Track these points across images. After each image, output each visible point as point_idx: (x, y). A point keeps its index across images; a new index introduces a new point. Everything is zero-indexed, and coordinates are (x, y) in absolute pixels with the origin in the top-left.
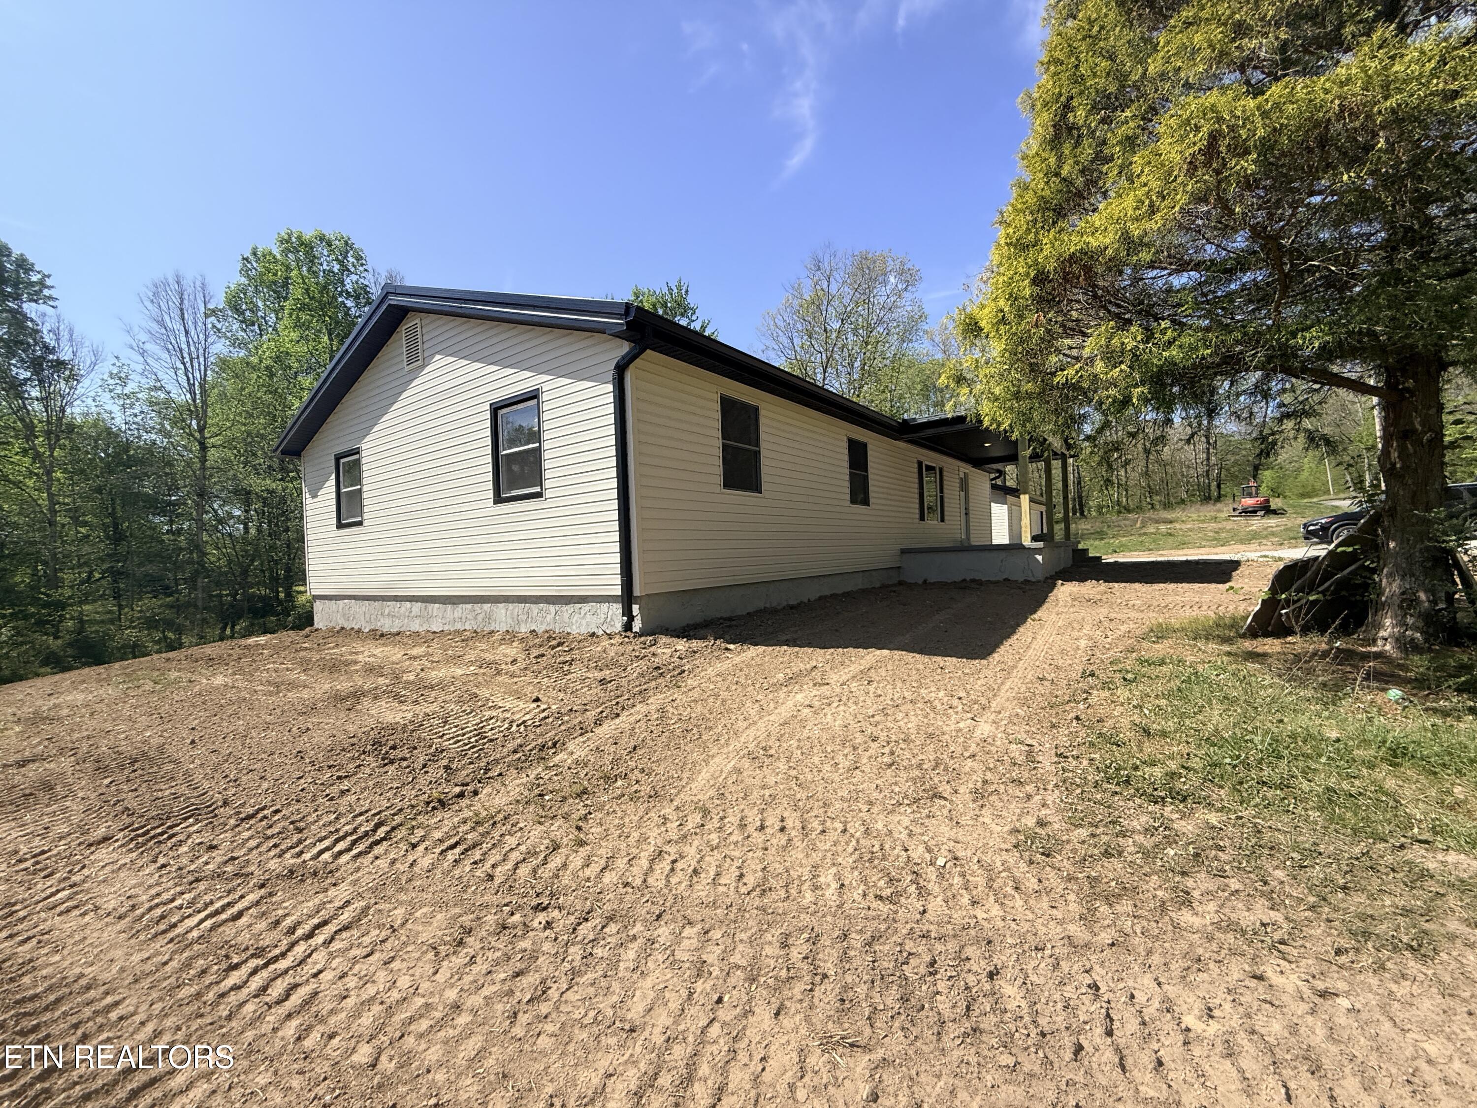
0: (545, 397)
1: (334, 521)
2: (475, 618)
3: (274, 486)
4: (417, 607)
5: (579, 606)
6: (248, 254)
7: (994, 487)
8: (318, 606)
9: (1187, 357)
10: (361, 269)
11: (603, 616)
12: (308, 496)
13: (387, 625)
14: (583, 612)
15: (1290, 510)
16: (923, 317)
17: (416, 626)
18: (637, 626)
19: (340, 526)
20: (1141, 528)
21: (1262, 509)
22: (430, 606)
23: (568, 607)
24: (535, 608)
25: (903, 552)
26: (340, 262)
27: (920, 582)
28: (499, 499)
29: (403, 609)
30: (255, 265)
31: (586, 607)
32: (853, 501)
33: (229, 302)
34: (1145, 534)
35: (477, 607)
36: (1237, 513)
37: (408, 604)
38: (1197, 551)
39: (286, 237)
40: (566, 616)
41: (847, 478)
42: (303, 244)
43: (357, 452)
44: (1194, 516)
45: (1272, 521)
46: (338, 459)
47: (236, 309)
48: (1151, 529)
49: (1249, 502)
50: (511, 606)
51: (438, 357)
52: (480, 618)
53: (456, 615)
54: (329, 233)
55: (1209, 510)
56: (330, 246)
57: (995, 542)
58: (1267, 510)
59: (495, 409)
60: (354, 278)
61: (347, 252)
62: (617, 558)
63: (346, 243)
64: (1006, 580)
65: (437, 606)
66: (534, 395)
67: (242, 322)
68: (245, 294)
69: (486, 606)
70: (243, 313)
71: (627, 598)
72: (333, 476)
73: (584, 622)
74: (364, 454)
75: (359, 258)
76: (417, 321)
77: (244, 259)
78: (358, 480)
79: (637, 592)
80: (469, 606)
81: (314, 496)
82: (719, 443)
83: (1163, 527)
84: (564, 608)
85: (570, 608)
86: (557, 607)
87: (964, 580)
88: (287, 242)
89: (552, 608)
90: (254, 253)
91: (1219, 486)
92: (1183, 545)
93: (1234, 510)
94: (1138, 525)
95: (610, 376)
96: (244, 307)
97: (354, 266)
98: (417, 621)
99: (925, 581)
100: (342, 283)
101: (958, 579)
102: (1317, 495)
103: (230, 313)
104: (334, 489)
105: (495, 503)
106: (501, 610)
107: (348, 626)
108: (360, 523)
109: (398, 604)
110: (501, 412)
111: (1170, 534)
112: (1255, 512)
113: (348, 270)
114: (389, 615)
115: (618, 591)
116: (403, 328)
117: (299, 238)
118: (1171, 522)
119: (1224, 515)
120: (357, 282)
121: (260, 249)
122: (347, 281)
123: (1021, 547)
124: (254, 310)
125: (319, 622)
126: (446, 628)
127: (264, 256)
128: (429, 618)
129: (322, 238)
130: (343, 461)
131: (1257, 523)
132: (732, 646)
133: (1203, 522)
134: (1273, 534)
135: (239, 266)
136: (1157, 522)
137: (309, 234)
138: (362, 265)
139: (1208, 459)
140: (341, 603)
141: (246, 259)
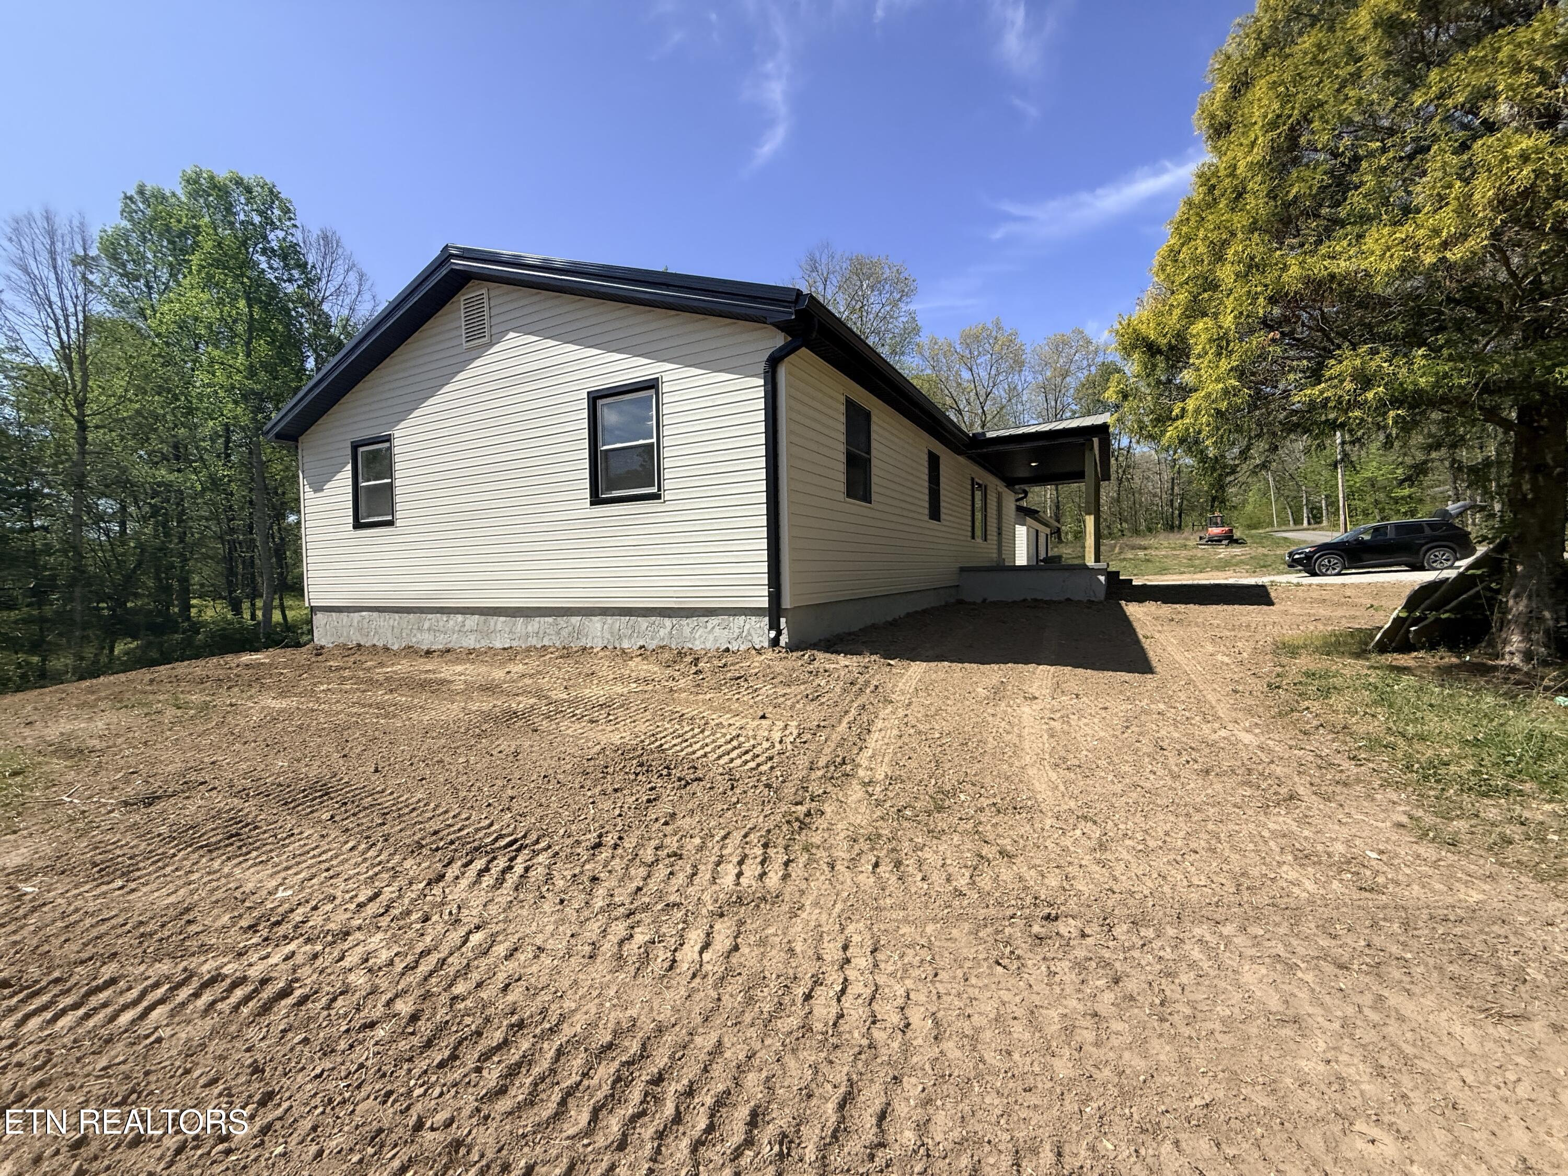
0: (665, 388)
1: (351, 520)
2: (558, 633)
3: (172, 477)
4: (472, 621)
5: (706, 619)
6: (132, 192)
7: (1020, 509)
8: (319, 619)
9: (1437, 385)
10: (288, 223)
11: (737, 631)
12: (307, 488)
13: (425, 641)
14: (710, 626)
15: (1249, 541)
16: (917, 331)
17: (470, 642)
18: (784, 639)
19: (358, 525)
20: (1120, 553)
21: (1226, 538)
22: (492, 620)
23: (689, 620)
24: (643, 622)
25: (962, 569)
26: (261, 213)
27: (979, 601)
28: (596, 500)
29: (451, 623)
30: (141, 205)
31: (714, 621)
32: (931, 518)
33: (104, 249)
34: (1124, 559)
35: (562, 621)
36: (1203, 542)
37: (460, 618)
38: (1175, 577)
39: (194, 176)
40: (687, 630)
41: (927, 491)
42: (215, 186)
43: (388, 439)
44: (1165, 543)
45: (1236, 550)
46: (355, 447)
47: (114, 257)
48: (1130, 555)
49: (1215, 531)
50: (609, 620)
51: (512, 335)
52: (564, 633)
53: (530, 629)
54: (248, 176)
55: (1175, 539)
56: (251, 193)
57: (1018, 563)
58: (1231, 540)
59: (594, 398)
60: (281, 234)
61: (273, 202)
62: (764, 567)
63: (271, 192)
64: (1068, 600)
65: (502, 619)
66: (652, 385)
67: (121, 275)
68: (127, 241)
69: (575, 620)
70: (124, 265)
71: (774, 611)
72: (349, 467)
73: (711, 637)
74: (396, 442)
75: (286, 211)
76: (483, 291)
77: (126, 197)
78: (389, 471)
79: (786, 603)
80: (550, 620)
81: (318, 489)
82: (842, 448)
83: (1141, 554)
84: (684, 622)
85: (693, 622)
86: (675, 621)
87: (1025, 600)
88: (196, 182)
89: (668, 622)
90: (141, 192)
91: (1180, 516)
92: (1163, 571)
93: (1201, 538)
94: (1117, 550)
95: (761, 368)
96: (125, 257)
97: (280, 220)
98: (473, 637)
99: (984, 601)
100: (265, 237)
101: (1018, 598)
102: (1262, 527)
103: (107, 263)
104: (350, 482)
105: (592, 503)
106: (596, 623)
107: (367, 642)
108: (391, 523)
109: (445, 618)
110: (600, 402)
111: (1148, 561)
112: (1220, 541)
113: (273, 223)
114: (429, 630)
115: (764, 603)
116: (462, 298)
117: (212, 178)
118: (1145, 549)
119: (1191, 543)
120: (284, 239)
121: (149, 188)
122: (271, 236)
123: (1085, 567)
124: (140, 260)
125: (321, 637)
126: (514, 644)
127: (153, 196)
128: (488, 634)
129: (239, 182)
130: (361, 449)
131: (1223, 552)
132: (892, 662)
133: (1174, 549)
134: (1242, 562)
135: (120, 206)
136: (1133, 548)
137: (223, 175)
138: (290, 219)
139: (1173, 489)
140: (356, 616)
141: (131, 198)
